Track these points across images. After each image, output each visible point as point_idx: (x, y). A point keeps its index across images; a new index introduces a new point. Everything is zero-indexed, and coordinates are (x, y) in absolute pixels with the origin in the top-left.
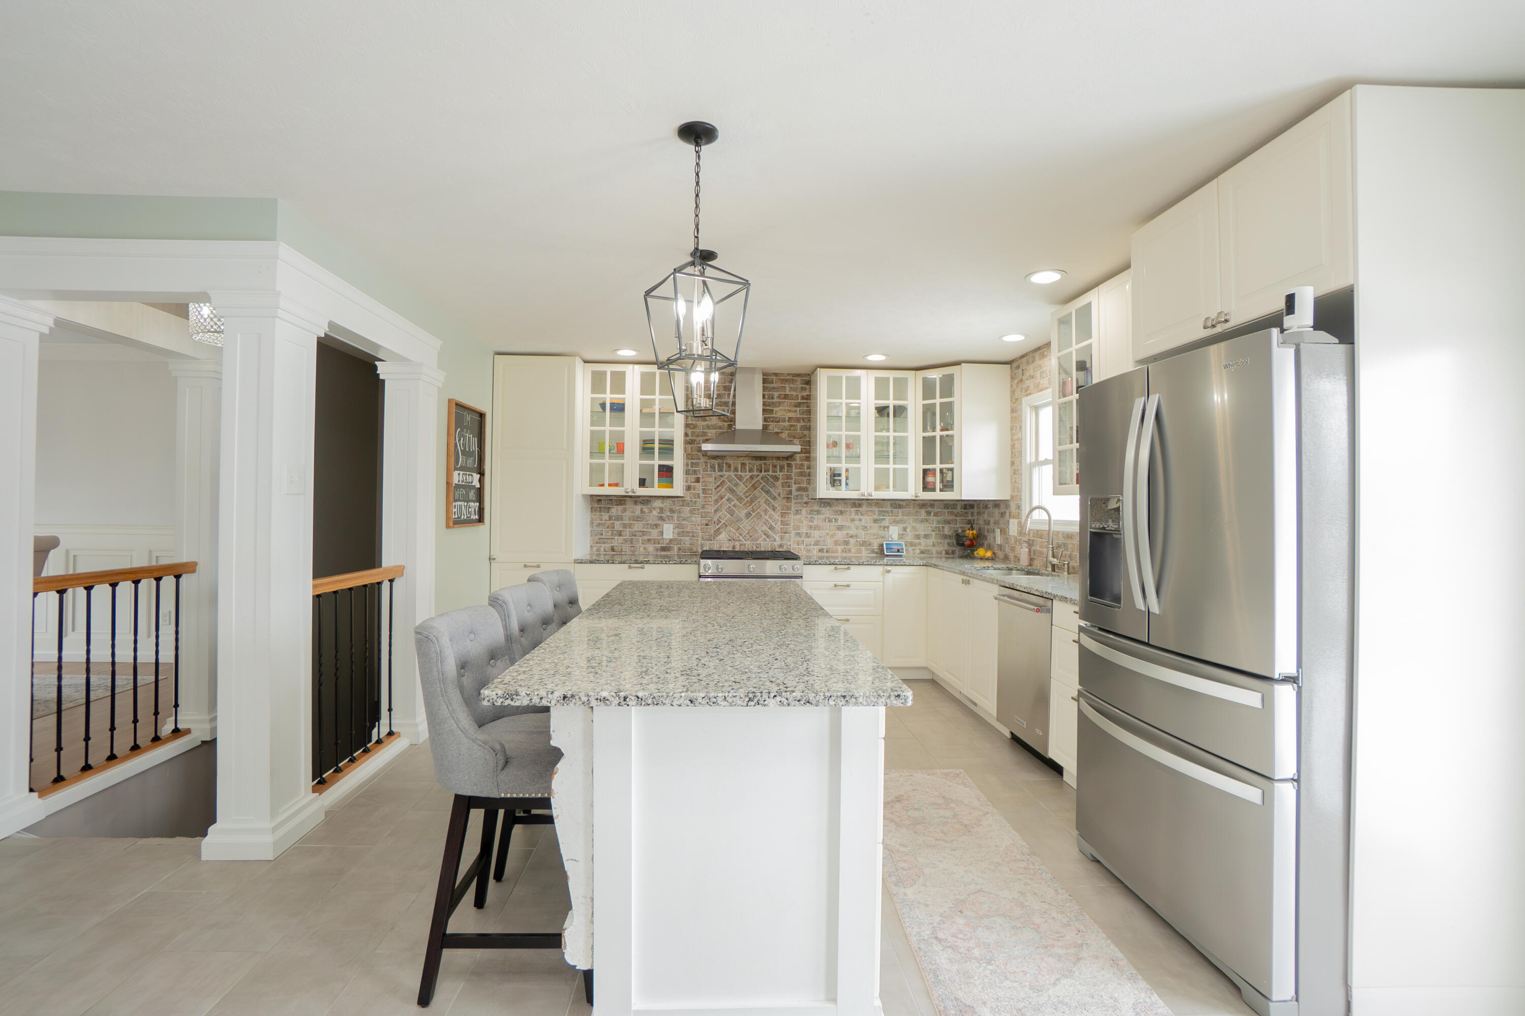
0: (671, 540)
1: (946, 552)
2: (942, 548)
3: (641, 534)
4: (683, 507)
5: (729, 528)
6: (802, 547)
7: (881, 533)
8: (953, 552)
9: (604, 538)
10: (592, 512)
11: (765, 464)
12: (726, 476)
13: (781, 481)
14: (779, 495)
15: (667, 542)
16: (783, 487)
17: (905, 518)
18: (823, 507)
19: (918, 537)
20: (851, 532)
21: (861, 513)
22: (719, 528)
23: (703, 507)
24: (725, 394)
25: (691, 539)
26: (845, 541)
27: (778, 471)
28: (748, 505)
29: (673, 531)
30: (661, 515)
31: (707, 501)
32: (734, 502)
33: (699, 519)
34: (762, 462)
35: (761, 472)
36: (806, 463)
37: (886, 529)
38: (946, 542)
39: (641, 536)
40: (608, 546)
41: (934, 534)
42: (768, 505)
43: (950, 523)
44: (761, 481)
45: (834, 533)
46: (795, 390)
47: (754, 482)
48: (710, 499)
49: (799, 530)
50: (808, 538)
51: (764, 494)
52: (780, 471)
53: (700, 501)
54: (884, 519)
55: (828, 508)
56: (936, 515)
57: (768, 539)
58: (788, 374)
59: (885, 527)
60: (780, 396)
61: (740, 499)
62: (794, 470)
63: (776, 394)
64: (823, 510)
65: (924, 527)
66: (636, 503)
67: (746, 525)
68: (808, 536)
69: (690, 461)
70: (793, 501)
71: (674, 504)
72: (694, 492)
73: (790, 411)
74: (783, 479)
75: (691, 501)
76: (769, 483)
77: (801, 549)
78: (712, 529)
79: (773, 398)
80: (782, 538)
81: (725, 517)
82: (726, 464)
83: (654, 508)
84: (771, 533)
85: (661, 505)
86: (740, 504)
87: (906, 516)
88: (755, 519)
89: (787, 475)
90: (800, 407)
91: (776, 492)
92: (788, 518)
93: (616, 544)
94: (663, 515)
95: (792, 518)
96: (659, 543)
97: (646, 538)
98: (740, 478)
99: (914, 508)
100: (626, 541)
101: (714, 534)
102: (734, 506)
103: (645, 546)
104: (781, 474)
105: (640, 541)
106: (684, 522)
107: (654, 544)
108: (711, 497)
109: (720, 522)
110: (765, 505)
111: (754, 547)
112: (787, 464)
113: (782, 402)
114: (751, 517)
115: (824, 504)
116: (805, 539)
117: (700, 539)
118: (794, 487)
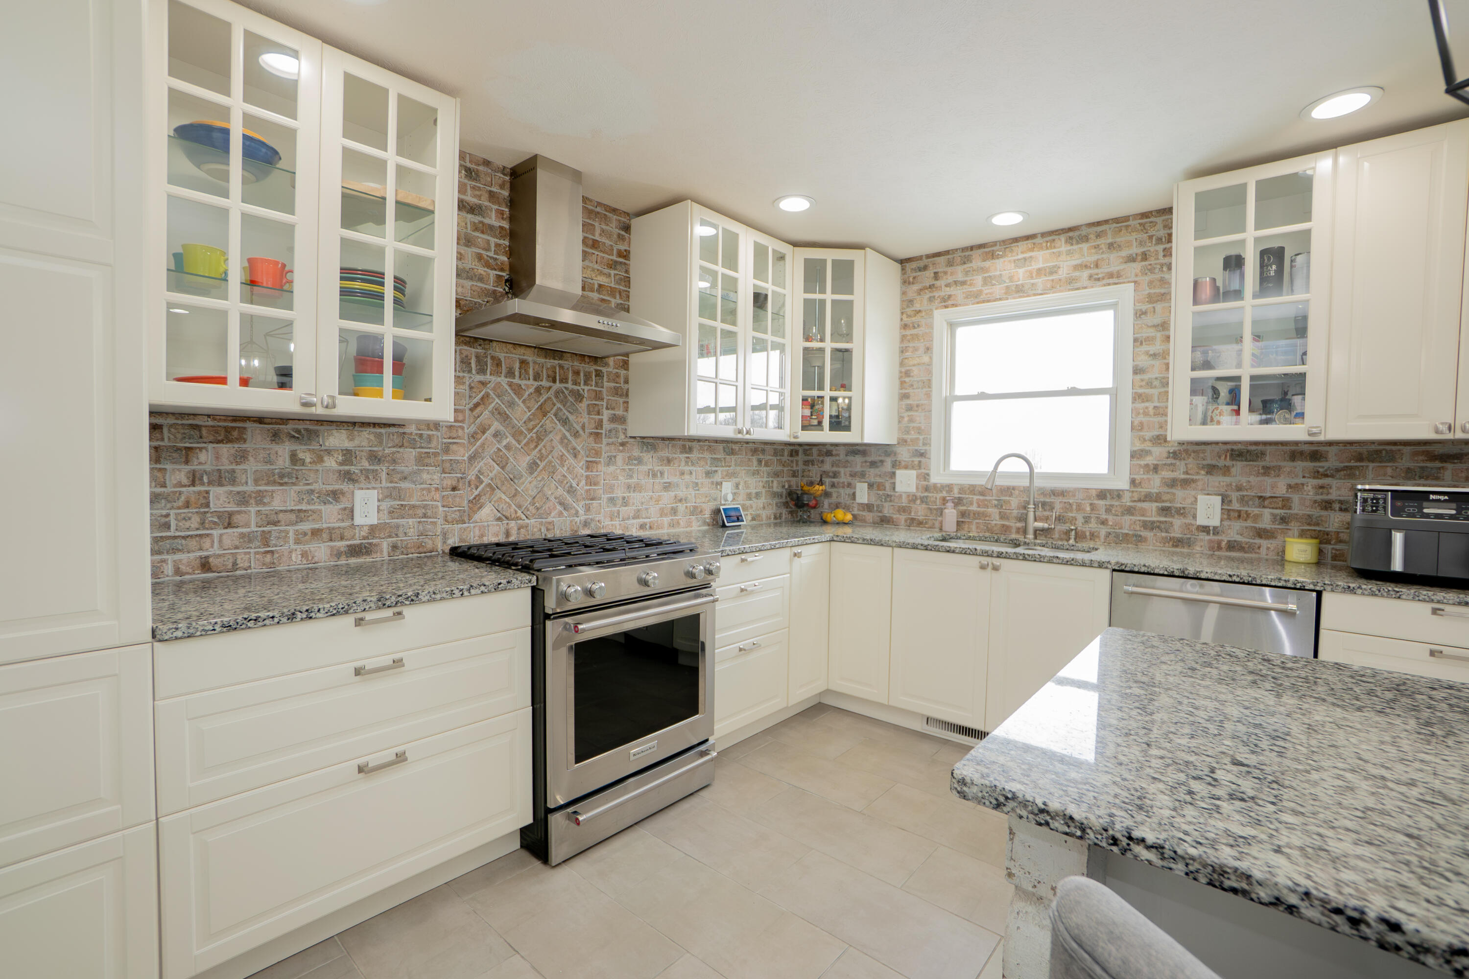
0: (373, 529)
1: (774, 515)
2: (770, 512)
3: (293, 517)
4: (401, 450)
5: (499, 494)
6: (617, 520)
7: (714, 492)
9: (175, 537)
11: (561, 367)
12: (491, 385)
13: (585, 402)
14: (583, 428)
15: (363, 533)
16: (589, 414)
17: (738, 469)
18: (645, 451)
19: (749, 497)
20: (681, 494)
21: (692, 462)
22: (479, 496)
23: (447, 450)
24: (491, 210)
25: (419, 522)
26: (672, 508)
27: (582, 382)
28: (532, 446)
29: (378, 507)
30: (347, 468)
31: (455, 436)
32: (508, 440)
33: (438, 477)
34: (557, 362)
35: (554, 381)
36: (623, 372)
37: (719, 487)
38: (774, 502)
39: (294, 524)
40: (188, 558)
41: (764, 490)
42: (566, 446)
43: (778, 476)
44: (555, 400)
45: (659, 496)
46: (609, 236)
47: (542, 401)
48: (460, 431)
49: (612, 492)
50: (625, 506)
51: (559, 426)
53: (438, 436)
54: (716, 471)
55: (652, 452)
56: (766, 464)
57: (565, 513)
58: (599, 204)
59: (717, 484)
60: (586, 241)
61: (517, 434)
62: (605, 384)
64: (647, 457)
65: (756, 481)
66: (275, 436)
67: (528, 485)
68: (625, 502)
70: (605, 441)
71: (381, 443)
73: (601, 273)
74: (590, 398)
75: (421, 436)
76: (568, 404)
78: (466, 494)
80: (588, 509)
81: (491, 472)
82: (493, 358)
83: (329, 452)
84: (569, 500)
85: (347, 444)
86: (518, 446)
87: (739, 466)
88: (545, 475)
89: (596, 391)
90: (614, 269)
91: (578, 423)
92: (597, 471)
93: (215, 550)
94: (352, 468)
95: (603, 471)
96: (342, 539)
97: (306, 526)
98: (518, 390)
99: (746, 455)
100: (247, 539)
101: (470, 508)
102: (508, 447)
103: (306, 547)
104: (586, 388)
105: (291, 534)
106: (404, 485)
107: (331, 540)
108: (463, 428)
109: (481, 482)
110: (560, 447)
111: (543, 530)
112: (596, 371)
113: (589, 253)
114: (538, 470)
115: (647, 448)
116: (620, 509)
117: (440, 521)
118: (606, 415)
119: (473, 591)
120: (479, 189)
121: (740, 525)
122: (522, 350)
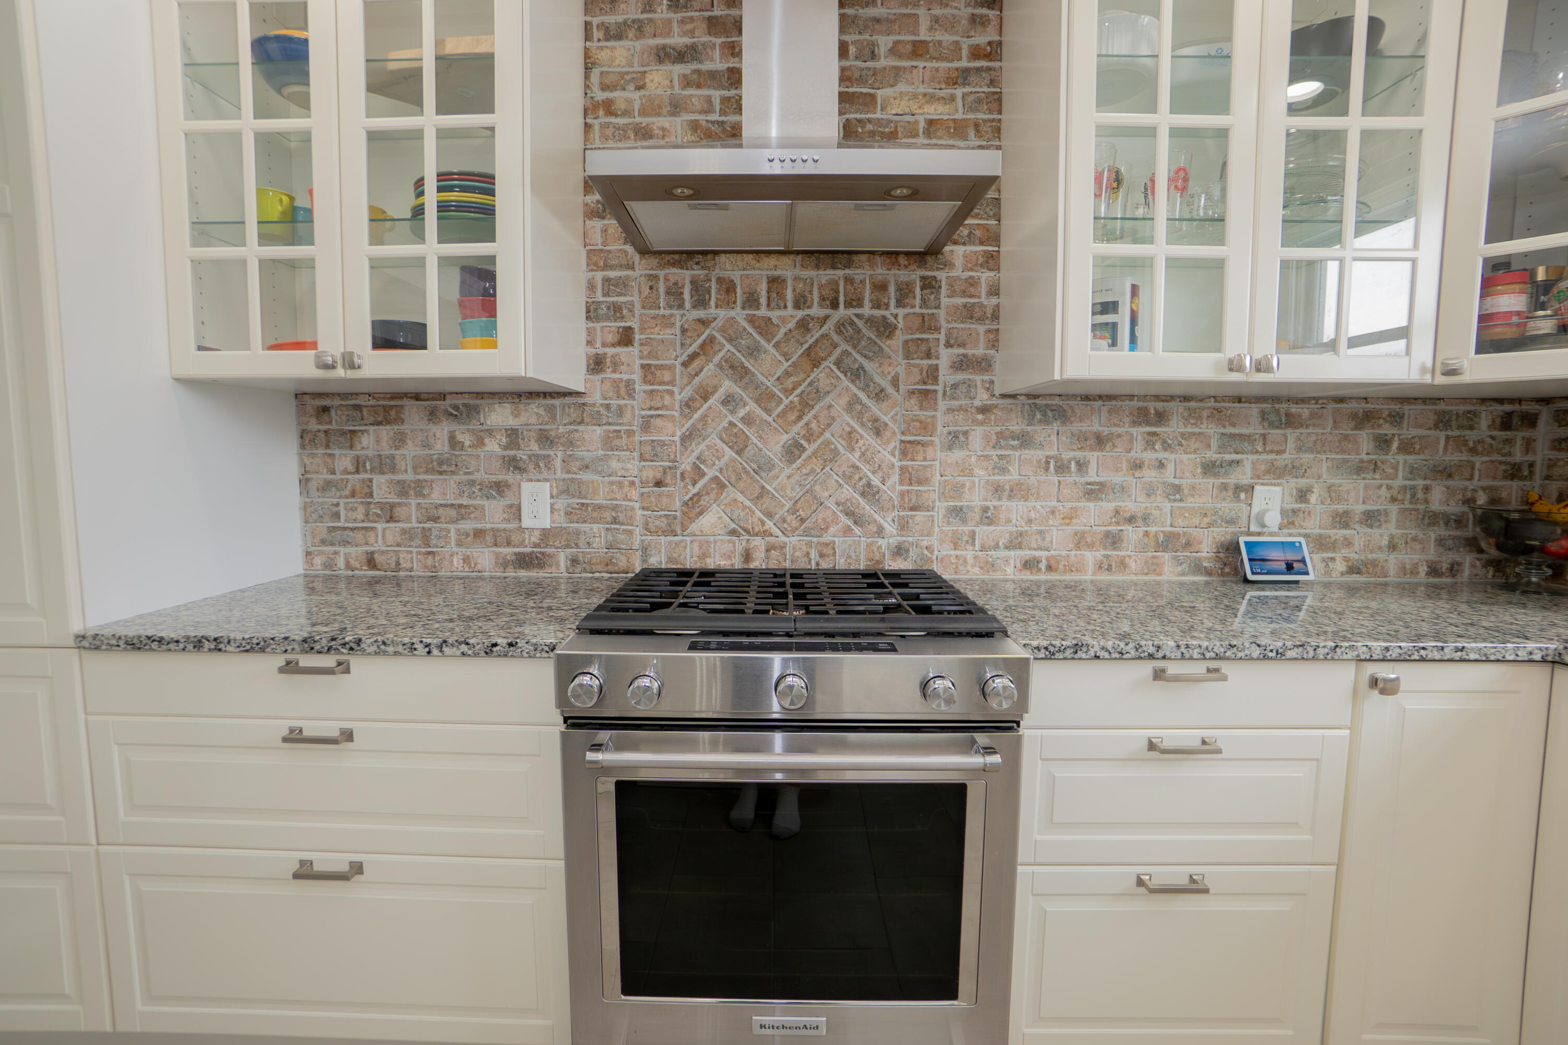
0: (546, 534)
1: (1429, 567)
2: (1416, 557)
3: (453, 513)
4: (580, 428)
5: (732, 493)
6: (969, 554)
7: (1227, 506)
8: (1454, 569)
9: (345, 529)
10: (303, 446)
11: (849, 280)
12: (718, 323)
13: (900, 338)
14: (895, 382)
15: (534, 539)
16: (907, 356)
17: (1307, 457)
18: (1040, 421)
19: (1342, 520)
20: (1130, 506)
21: (1164, 442)
22: (699, 495)
23: (646, 426)
25: (607, 529)
26: (1107, 534)
27: (893, 302)
28: (792, 417)
29: (552, 505)
30: (512, 453)
31: (659, 405)
32: (748, 408)
33: (633, 466)
34: (840, 273)
35: (835, 306)
36: (985, 276)
37: (1243, 496)
38: (1433, 536)
39: (455, 522)
40: (356, 552)
41: (1394, 509)
42: (859, 417)
43: (1450, 476)
44: (836, 338)
45: (1075, 509)
46: (948, 24)
47: (811, 341)
48: (667, 397)
49: (960, 497)
50: (989, 525)
51: (845, 382)
52: (900, 303)
53: (636, 407)
54: (1237, 462)
55: (1056, 426)
56: (1406, 447)
57: (857, 530)
59: (1238, 488)
60: (900, 47)
61: (765, 398)
62: (945, 301)
63: (884, 42)
64: (1040, 432)
65: (1366, 487)
66: (433, 415)
67: (785, 482)
68: (988, 517)
69: (599, 276)
70: (942, 405)
71: (553, 418)
72: (616, 376)
73: (931, 98)
74: (908, 329)
75: (608, 407)
76: (863, 343)
77: (965, 561)
78: (677, 494)
79: (873, 56)
80: (903, 526)
81: (719, 459)
82: (720, 280)
83: (490, 432)
84: (865, 507)
85: (512, 422)
86: (766, 417)
87: (1310, 450)
88: (816, 465)
89: (923, 315)
90: (964, 85)
91: (883, 375)
92: (925, 459)
93: (379, 546)
94: (520, 454)
95: (939, 459)
96: (509, 544)
97: (468, 526)
98: (765, 328)
99: (1336, 426)
100: (408, 534)
101: (684, 513)
102: (748, 420)
103: (468, 552)
104: (901, 312)
105: (452, 534)
106: (586, 476)
107: (496, 545)
108: (671, 393)
109: (703, 474)
110: (847, 418)
111: (814, 554)
112: (923, 278)
113: (905, 68)
114: (804, 456)
115: (1044, 414)
116: (977, 530)
117: (637, 531)
118: (945, 357)
120: (692, 19)
121: (1297, 582)
122: (772, 261)
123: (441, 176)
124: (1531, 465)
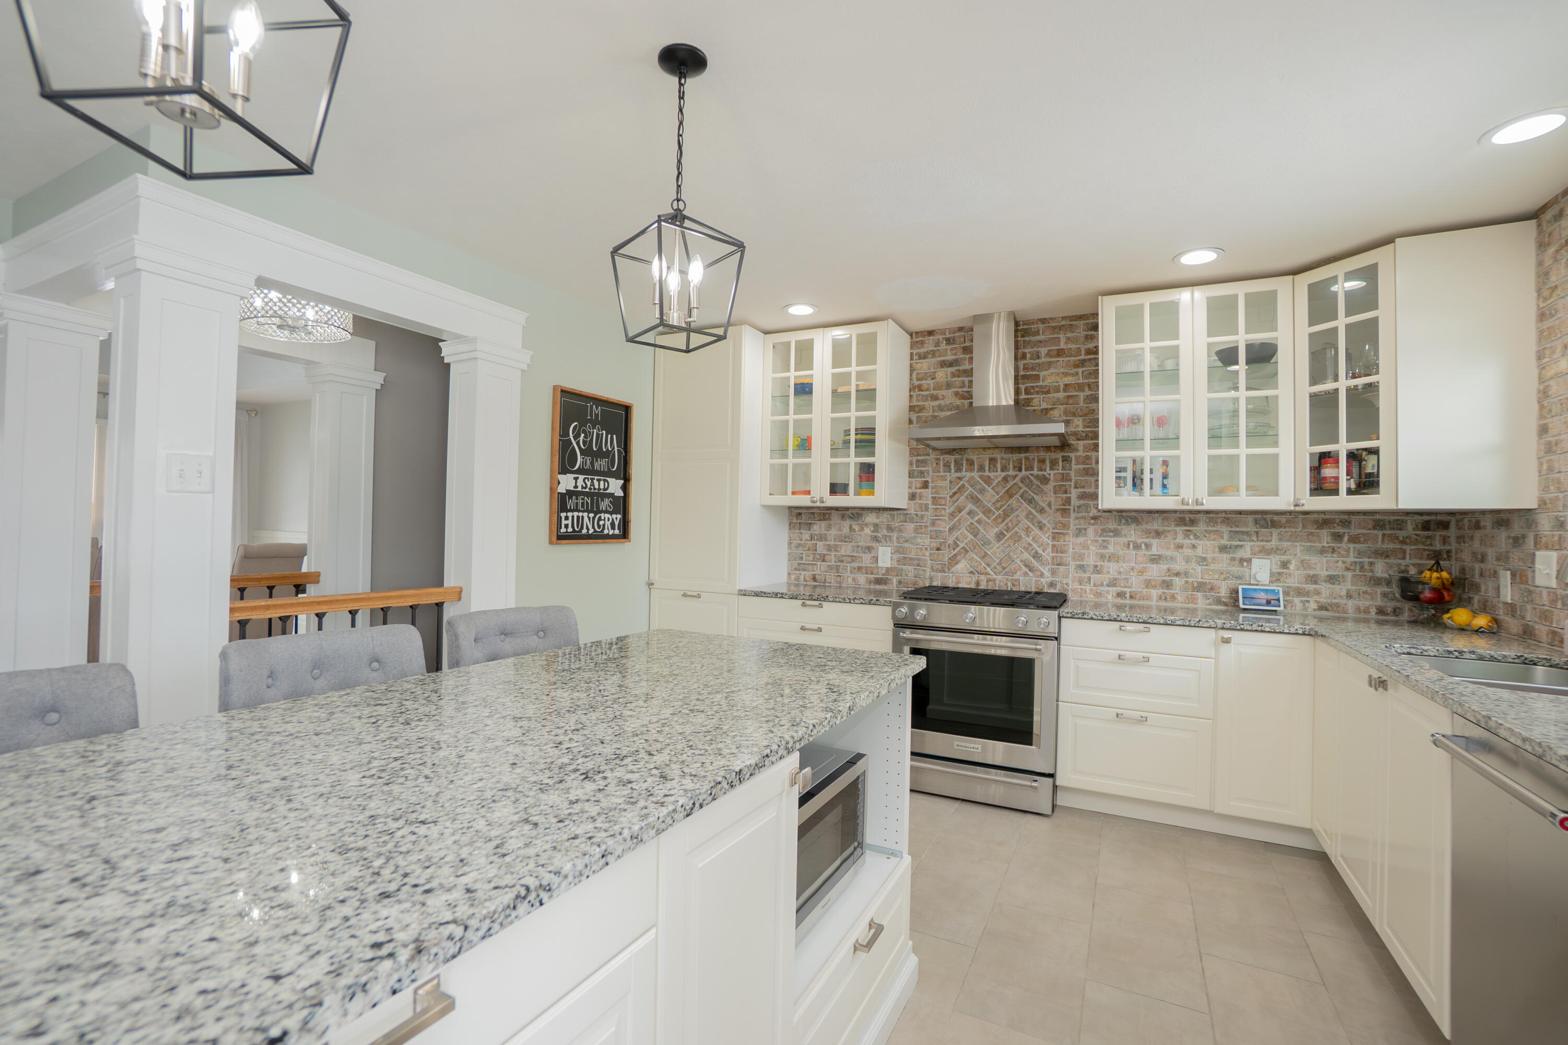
0: (888, 569)
1: (1377, 609)
2: (1367, 603)
3: (850, 559)
4: (904, 524)
5: (971, 555)
6: (1088, 588)
7: (1236, 569)
8: (1396, 611)
10: (790, 529)
11: (1027, 458)
12: (966, 479)
13: (1052, 484)
14: (1049, 505)
15: (883, 572)
16: (1055, 493)
17: (1286, 544)
18: (1124, 524)
19: (1313, 579)
20: (1179, 566)
21: (1195, 535)
22: (956, 555)
23: (933, 524)
24: (965, 360)
25: (915, 569)
26: (1164, 581)
27: (1048, 468)
28: (1000, 520)
29: (891, 557)
30: (875, 534)
31: (939, 515)
32: (979, 516)
33: (927, 541)
35: (1020, 470)
37: (1245, 564)
38: (1379, 591)
39: (850, 563)
40: (808, 574)
41: (1349, 575)
42: (1032, 521)
43: (1387, 557)
44: (1021, 485)
45: (1145, 568)
46: (1075, 340)
47: (1009, 486)
48: (943, 511)
49: (1082, 560)
50: (1098, 574)
51: (1025, 505)
52: (1051, 469)
53: (929, 515)
54: (1242, 546)
55: (1133, 526)
56: (1354, 539)
57: (1031, 574)
58: (1064, 318)
59: (1242, 560)
60: (1051, 353)
61: (987, 512)
62: (1074, 467)
63: (1043, 351)
64: (1125, 529)
65: (1327, 562)
66: (843, 517)
67: (996, 550)
68: (1097, 570)
69: (915, 459)
70: (1073, 515)
71: (893, 519)
72: (921, 502)
73: (1066, 374)
74: (1056, 480)
76: (1034, 487)
77: (1086, 591)
78: (946, 554)
79: (1038, 357)
80: (1053, 573)
81: (965, 539)
82: (967, 460)
83: (866, 525)
84: (1035, 563)
85: (876, 521)
86: (987, 520)
87: (1288, 540)
88: (1011, 542)
89: (1063, 474)
90: (1082, 367)
91: (1043, 501)
92: (1065, 541)
93: (818, 572)
94: (878, 534)
95: (1072, 542)
96: (872, 574)
97: (855, 565)
98: (988, 480)
99: (1304, 527)
100: (830, 568)
101: (949, 563)
102: (979, 522)
103: (855, 576)
104: (1052, 472)
105: (849, 568)
106: (906, 545)
107: (867, 574)
108: (945, 509)
109: (958, 546)
110: (1026, 521)
111: (1009, 584)
112: (1063, 457)
113: (1053, 362)
114: (1005, 538)
115: (1127, 520)
116: (1092, 576)
117: (928, 570)
118: (1074, 493)
119: (856, 601)
120: (956, 348)
122: (991, 451)
123: (857, 430)
124: (1448, 552)
